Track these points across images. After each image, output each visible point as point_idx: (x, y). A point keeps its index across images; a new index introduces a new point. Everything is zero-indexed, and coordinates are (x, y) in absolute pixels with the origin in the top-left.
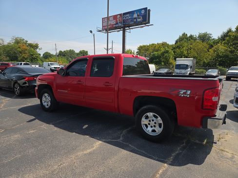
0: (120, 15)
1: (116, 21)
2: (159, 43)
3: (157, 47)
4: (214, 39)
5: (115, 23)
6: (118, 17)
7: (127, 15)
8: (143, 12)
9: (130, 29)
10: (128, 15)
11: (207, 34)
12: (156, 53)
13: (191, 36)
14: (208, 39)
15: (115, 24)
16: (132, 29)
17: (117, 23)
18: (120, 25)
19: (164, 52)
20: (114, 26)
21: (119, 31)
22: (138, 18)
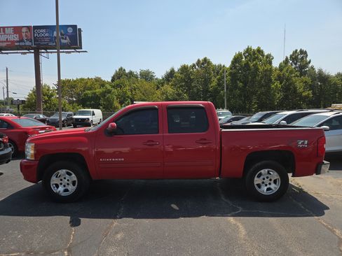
0: (29, 28)
1: (21, 36)
2: (90, 78)
3: (89, 84)
4: (157, 79)
5: (17, 39)
6: (24, 30)
7: (41, 31)
8: (70, 30)
9: (47, 52)
10: (44, 30)
11: (149, 73)
12: (89, 92)
13: (131, 73)
14: (151, 78)
15: (17, 42)
16: (51, 52)
17: (22, 41)
18: (28, 43)
19: (105, 92)
20: (17, 44)
21: (25, 53)
22: (63, 38)
